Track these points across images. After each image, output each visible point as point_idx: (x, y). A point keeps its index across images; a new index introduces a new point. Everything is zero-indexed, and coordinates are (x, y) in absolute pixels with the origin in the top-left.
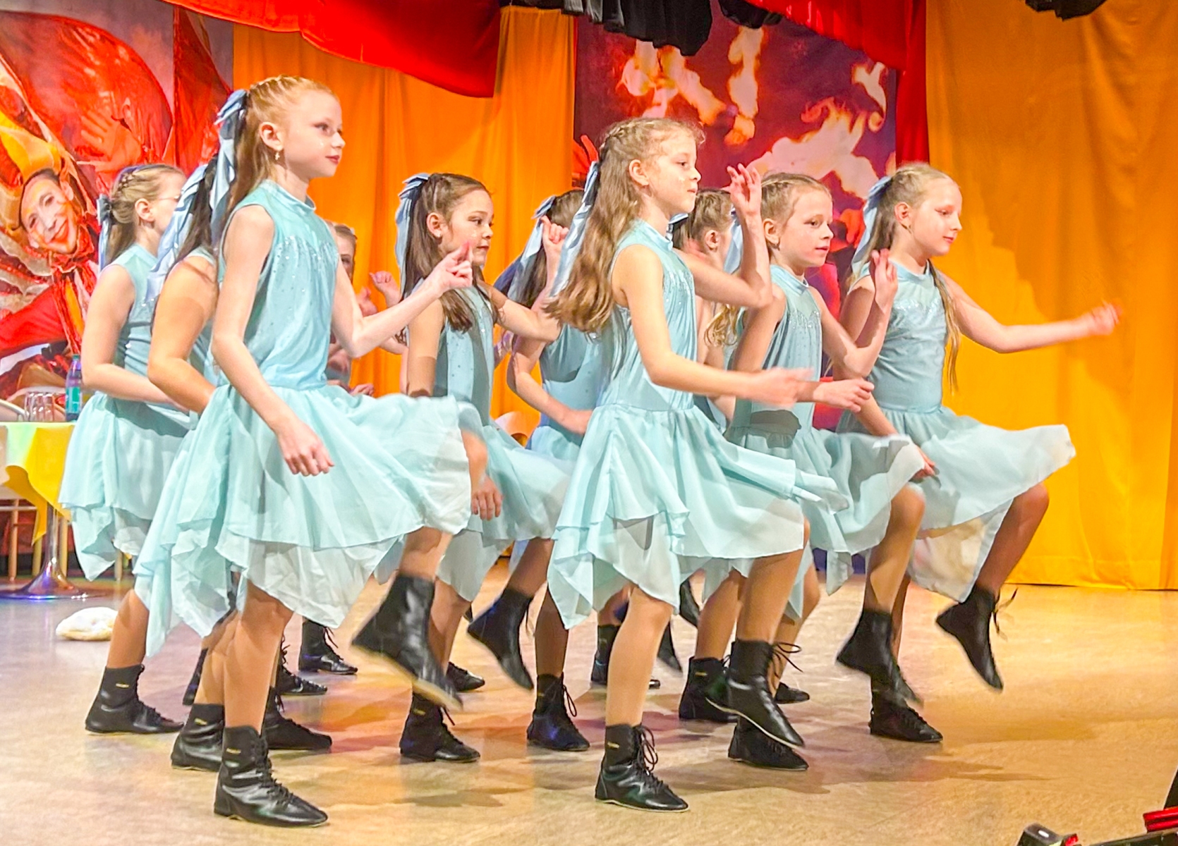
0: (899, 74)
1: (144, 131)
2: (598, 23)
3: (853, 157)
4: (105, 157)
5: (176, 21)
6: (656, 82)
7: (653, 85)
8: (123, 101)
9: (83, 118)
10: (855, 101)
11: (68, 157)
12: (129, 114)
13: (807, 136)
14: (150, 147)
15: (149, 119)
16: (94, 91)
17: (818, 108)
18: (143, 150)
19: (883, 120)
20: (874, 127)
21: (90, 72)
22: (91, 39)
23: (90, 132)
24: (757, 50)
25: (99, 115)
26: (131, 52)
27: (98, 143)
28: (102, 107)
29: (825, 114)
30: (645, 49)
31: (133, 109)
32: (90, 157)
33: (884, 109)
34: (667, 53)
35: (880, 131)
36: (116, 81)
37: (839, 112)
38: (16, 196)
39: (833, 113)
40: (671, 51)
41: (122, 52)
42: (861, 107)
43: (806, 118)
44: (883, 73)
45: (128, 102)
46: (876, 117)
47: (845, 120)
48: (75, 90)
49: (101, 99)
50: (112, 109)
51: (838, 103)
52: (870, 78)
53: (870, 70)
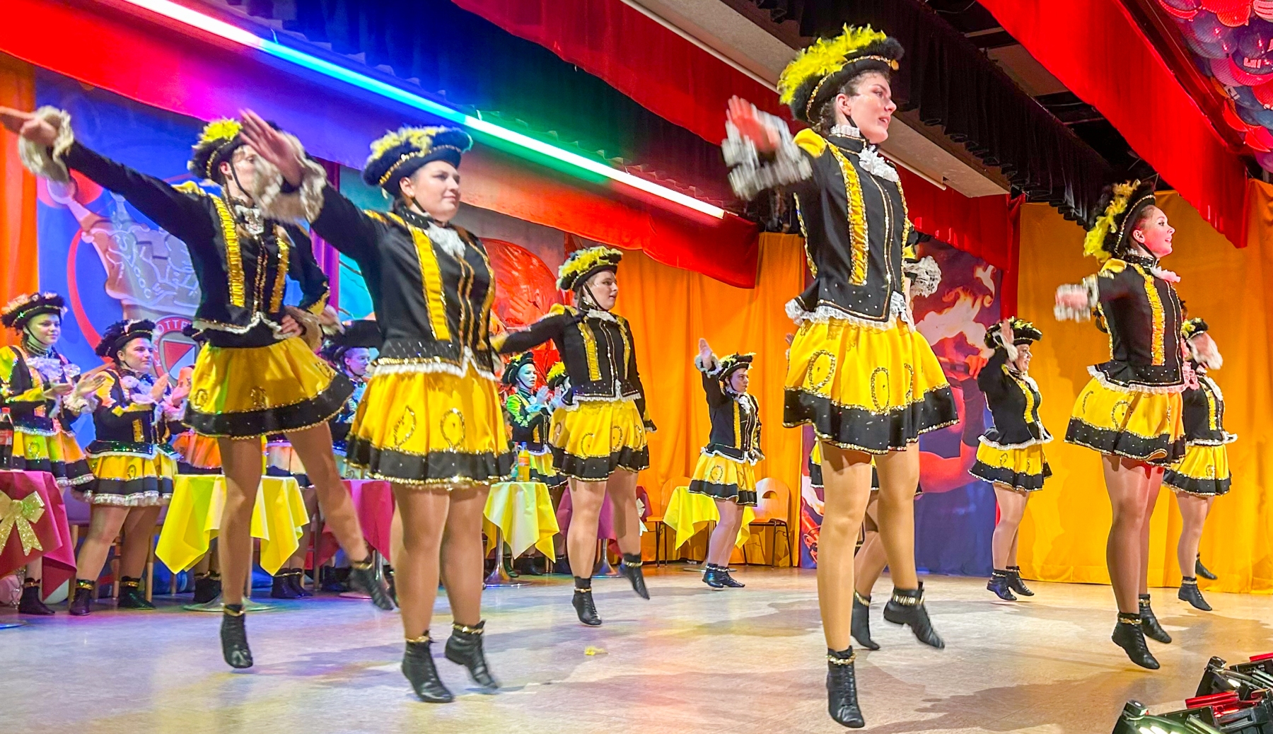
0: (1002, 273)
3: (974, 323)
5: (566, 242)
8: (535, 290)
9: (511, 301)
10: (975, 289)
11: (501, 324)
12: (539, 299)
13: (946, 310)
16: (518, 285)
17: (953, 293)
19: (993, 300)
20: (987, 305)
21: (516, 274)
22: (516, 253)
23: (515, 310)
26: (540, 261)
27: (520, 316)
28: (522, 294)
29: (957, 297)
31: (541, 296)
33: (994, 294)
35: (991, 307)
36: (530, 279)
37: (966, 296)
39: (962, 296)
41: (534, 261)
42: (980, 292)
43: (945, 299)
44: (993, 270)
45: (538, 291)
46: (988, 298)
47: (969, 300)
48: (505, 284)
49: (521, 290)
50: (529, 296)
51: (963, 290)
52: (985, 275)
53: (985, 270)
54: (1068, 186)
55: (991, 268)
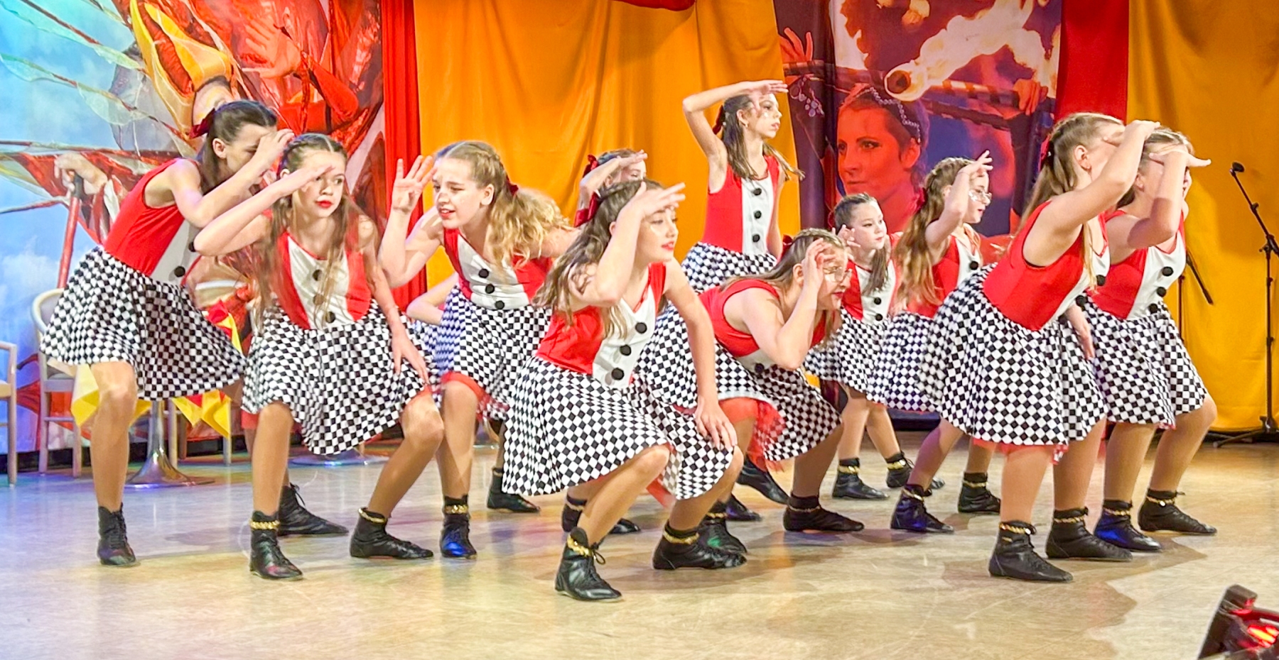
1: (302, 37)
3: (1024, 31)
4: (268, 64)
8: (283, 10)
9: (248, 28)
11: (236, 64)
12: (289, 24)
13: (980, 13)
14: (308, 53)
15: (307, 26)
18: (302, 55)
23: (254, 40)
25: (262, 24)
27: (262, 51)
28: (265, 16)
31: (293, 18)
32: (254, 63)
38: (188, 102)
45: (287, 11)
49: (262, 9)
50: (274, 18)
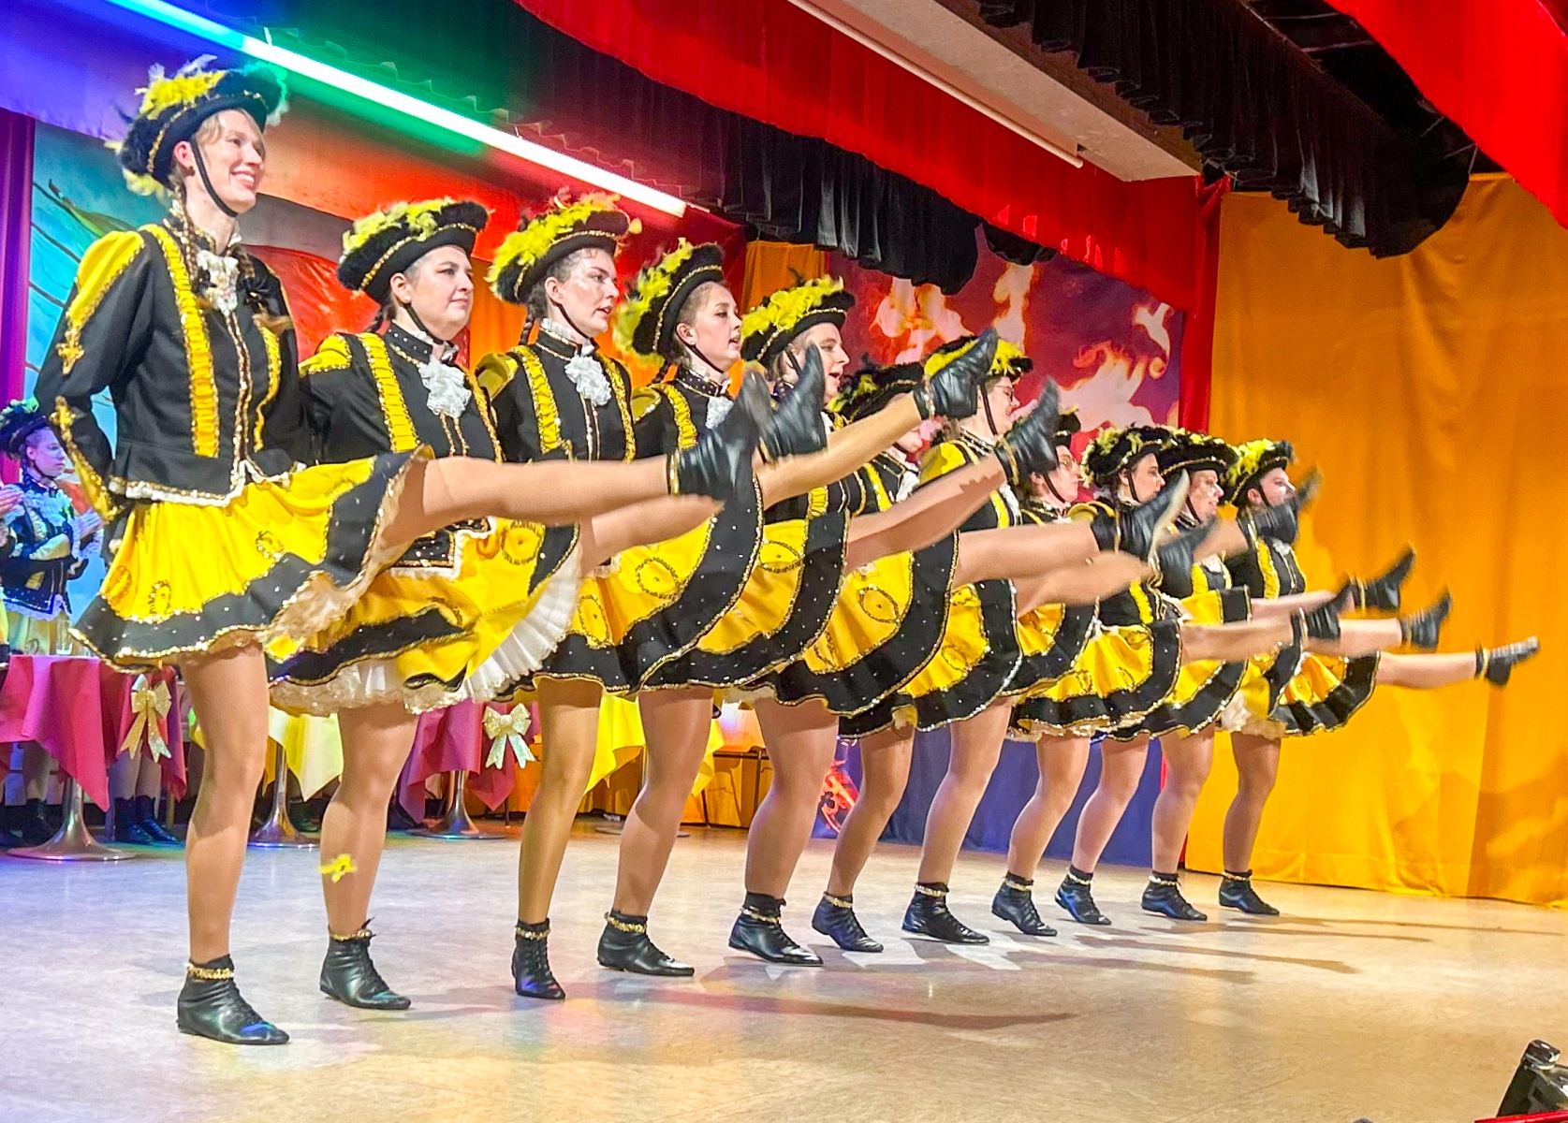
0: (1183, 316)
2: (852, 258)
3: (1130, 406)
6: (912, 322)
7: (909, 325)
10: (1134, 345)
13: (1080, 382)
17: (1092, 353)
19: (1165, 366)
20: (1155, 374)
24: (1027, 288)
29: (1100, 358)
30: (902, 287)
33: (1168, 353)
34: (925, 291)
35: (1161, 378)
37: (1117, 357)
39: (1110, 357)
40: (930, 288)
42: (1144, 351)
43: (1077, 363)
44: (1168, 312)
46: (1158, 361)
47: (1122, 365)
51: (1112, 347)
52: (1152, 320)
53: (1153, 310)
54: (1308, 162)
55: (1164, 308)
